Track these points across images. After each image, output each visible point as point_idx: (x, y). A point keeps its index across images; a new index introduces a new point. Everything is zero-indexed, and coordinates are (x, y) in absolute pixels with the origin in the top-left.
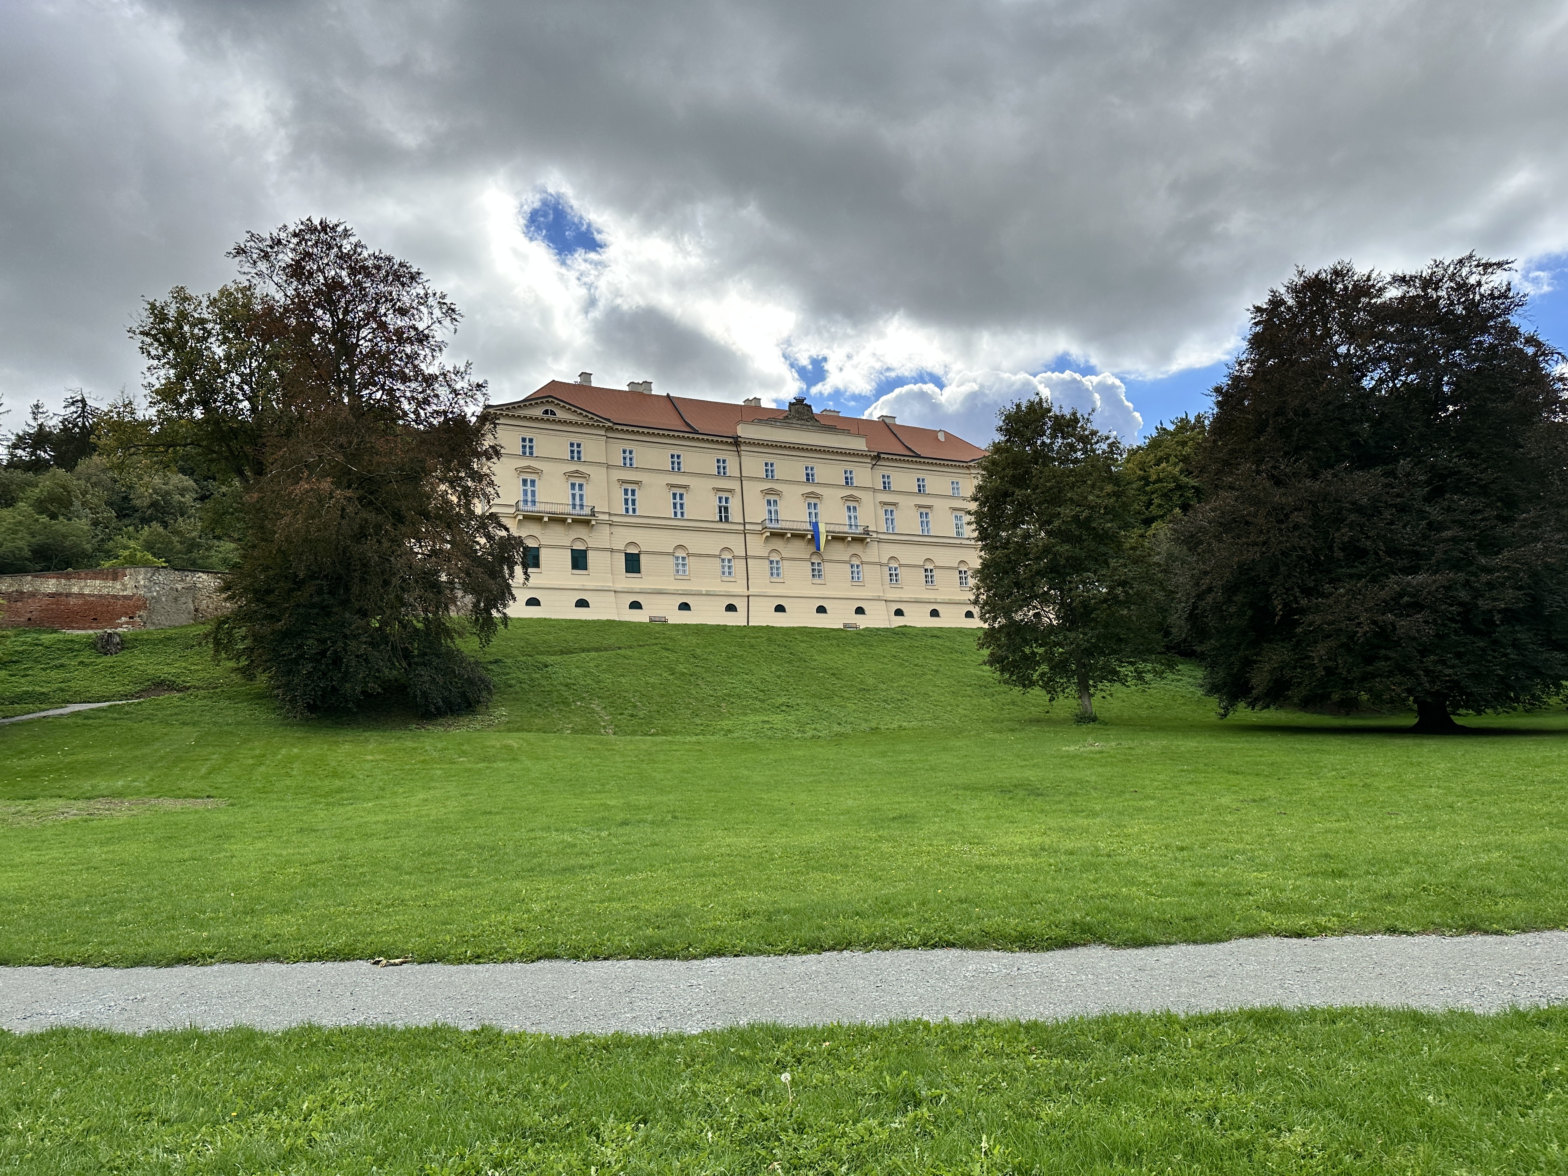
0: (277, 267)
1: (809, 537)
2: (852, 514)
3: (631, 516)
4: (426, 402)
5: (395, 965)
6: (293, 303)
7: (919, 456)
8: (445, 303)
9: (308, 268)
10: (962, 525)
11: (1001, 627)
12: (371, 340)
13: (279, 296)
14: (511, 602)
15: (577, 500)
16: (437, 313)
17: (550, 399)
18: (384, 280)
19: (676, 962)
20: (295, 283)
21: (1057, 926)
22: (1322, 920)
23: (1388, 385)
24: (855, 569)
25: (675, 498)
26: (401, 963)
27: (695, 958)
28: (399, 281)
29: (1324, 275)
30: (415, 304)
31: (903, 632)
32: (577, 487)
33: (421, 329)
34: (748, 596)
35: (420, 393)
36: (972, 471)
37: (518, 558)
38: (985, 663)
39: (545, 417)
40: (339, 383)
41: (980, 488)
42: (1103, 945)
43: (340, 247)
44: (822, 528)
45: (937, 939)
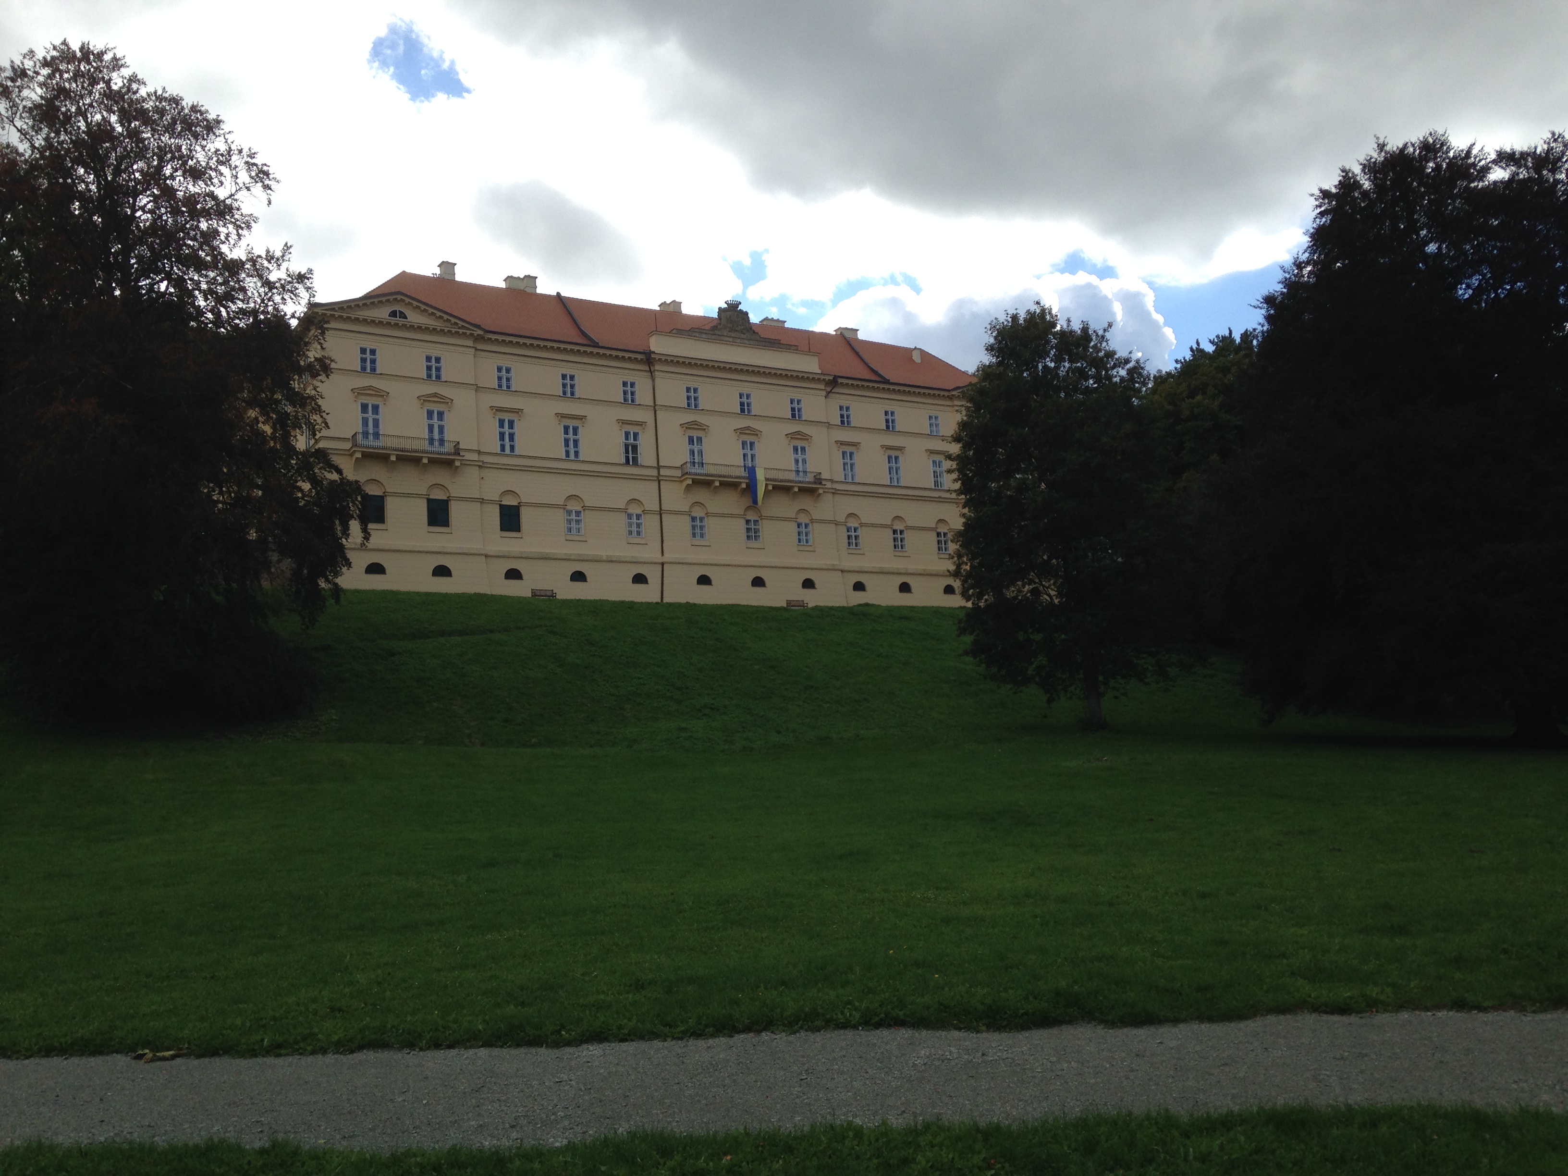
0: (21, 107)
1: (744, 486)
2: (800, 457)
3: (507, 455)
4: (229, 297)
5: (164, 1059)
6: (42, 157)
7: (887, 382)
8: (256, 165)
9: (63, 109)
10: (941, 473)
11: (988, 607)
12: (151, 212)
13: (23, 147)
14: (344, 569)
15: (435, 433)
16: (244, 177)
17: (399, 297)
18: (170, 128)
19: (543, 1051)
20: (46, 130)
21: (1035, 998)
22: (1373, 991)
23: (1488, 296)
24: (803, 529)
25: (566, 432)
26: (173, 1057)
27: (569, 1044)
28: (190, 130)
29: (1411, 149)
30: (212, 164)
31: (862, 613)
32: (435, 415)
33: (221, 197)
34: (663, 564)
35: (221, 284)
36: (956, 403)
37: (354, 509)
38: (966, 653)
39: (393, 320)
40: (109, 269)
41: (963, 425)
42: (1094, 1023)
43: (108, 83)
44: (760, 475)
45: (883, 1015)
